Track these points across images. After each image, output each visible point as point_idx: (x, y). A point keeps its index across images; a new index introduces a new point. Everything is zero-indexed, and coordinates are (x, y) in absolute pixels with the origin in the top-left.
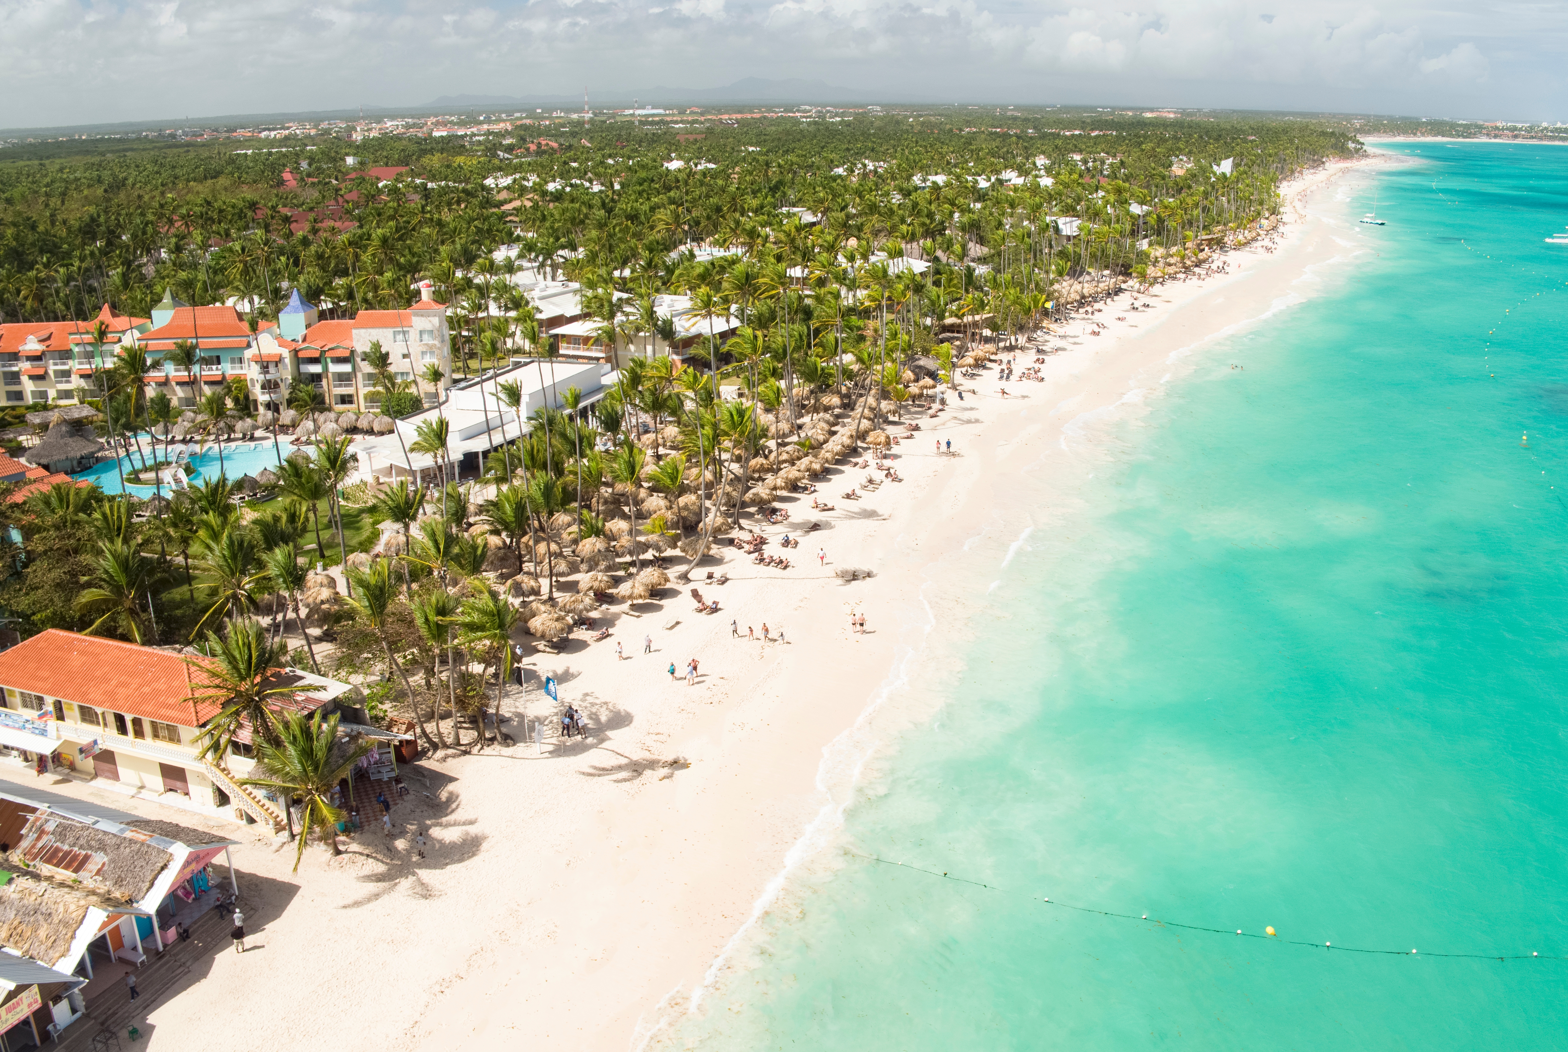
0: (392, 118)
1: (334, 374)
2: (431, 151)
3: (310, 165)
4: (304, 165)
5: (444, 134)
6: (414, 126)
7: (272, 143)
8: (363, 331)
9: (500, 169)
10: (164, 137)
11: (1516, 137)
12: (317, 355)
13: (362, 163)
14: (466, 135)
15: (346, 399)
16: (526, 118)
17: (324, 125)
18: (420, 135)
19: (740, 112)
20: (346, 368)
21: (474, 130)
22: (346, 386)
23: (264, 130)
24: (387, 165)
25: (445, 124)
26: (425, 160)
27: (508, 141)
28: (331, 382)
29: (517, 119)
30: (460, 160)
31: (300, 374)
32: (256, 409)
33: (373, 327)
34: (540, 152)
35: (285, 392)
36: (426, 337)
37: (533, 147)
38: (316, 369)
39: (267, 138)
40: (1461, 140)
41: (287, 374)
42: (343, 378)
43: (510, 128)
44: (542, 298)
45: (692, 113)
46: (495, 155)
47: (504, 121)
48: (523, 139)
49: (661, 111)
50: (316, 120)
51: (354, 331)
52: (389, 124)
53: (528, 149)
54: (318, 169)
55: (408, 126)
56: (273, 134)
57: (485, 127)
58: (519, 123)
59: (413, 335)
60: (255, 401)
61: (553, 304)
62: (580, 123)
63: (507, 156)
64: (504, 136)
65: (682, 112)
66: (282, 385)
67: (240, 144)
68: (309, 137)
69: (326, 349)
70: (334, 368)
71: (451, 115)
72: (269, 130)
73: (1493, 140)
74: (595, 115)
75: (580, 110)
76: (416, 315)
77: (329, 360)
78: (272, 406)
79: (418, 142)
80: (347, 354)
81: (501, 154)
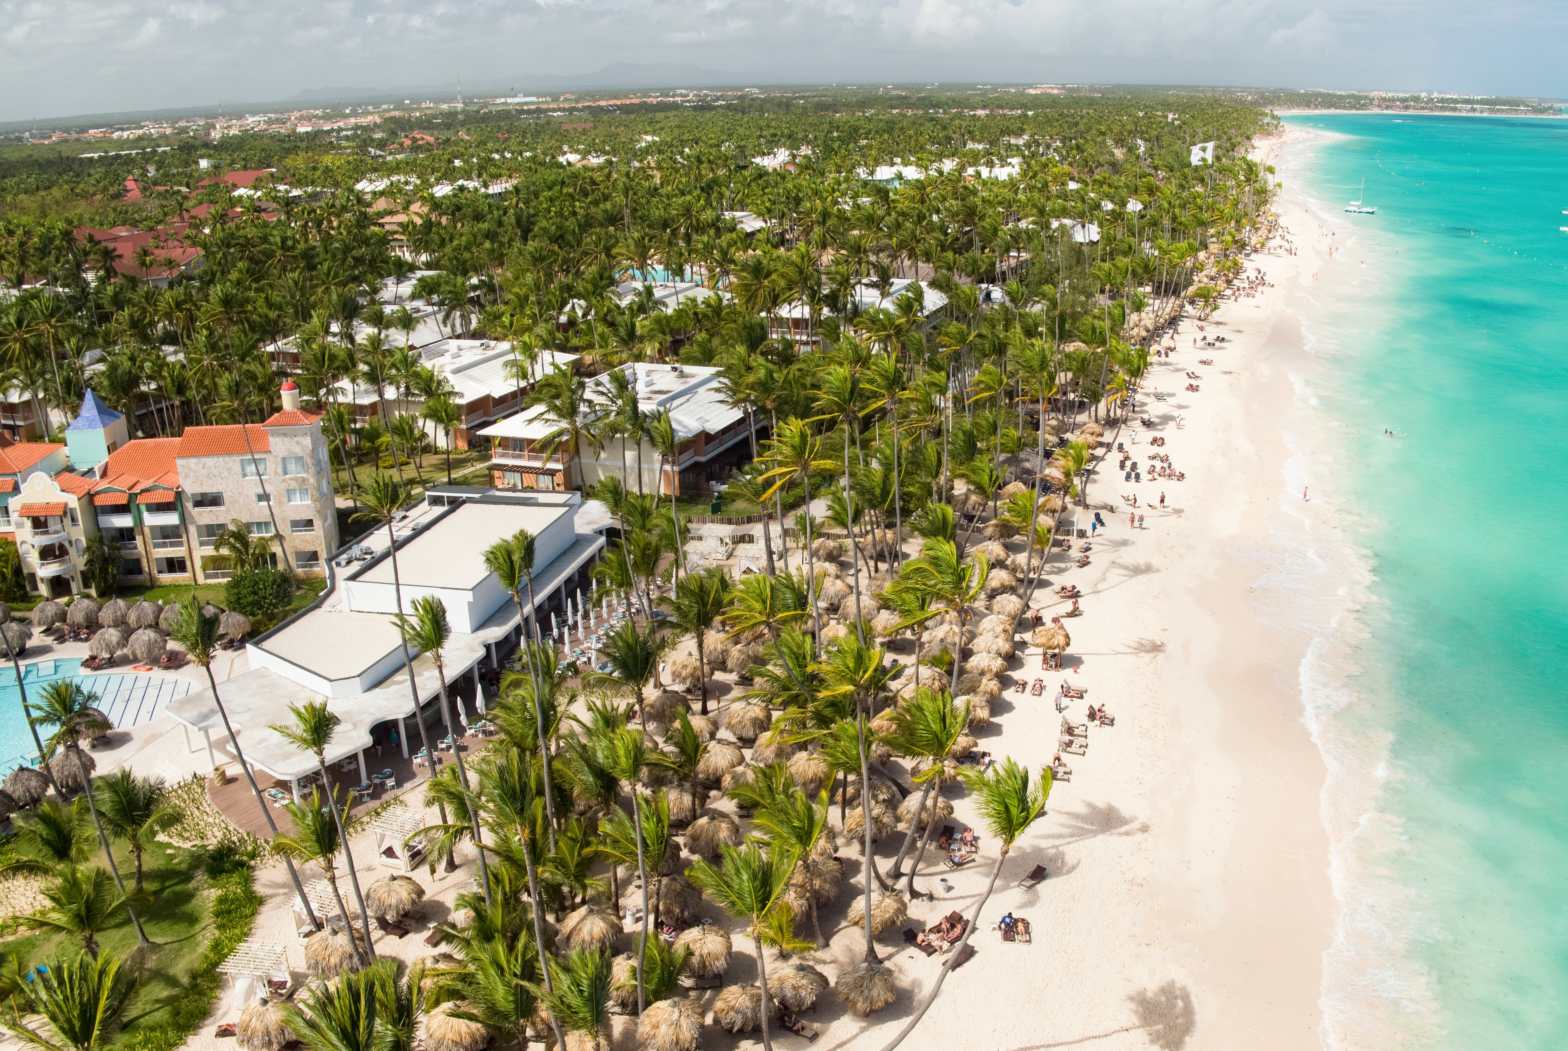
0: (254, 113)
1: (152, 528)
2: (295, 149)
3: (157, 170)
4: (152, 171)
5: (309, 129)
6: (278, 121)
7: (122, 144)
8: (192, 461)
9: (375, 170)
10: (10, 140)
11: (1407, 108)
12: (124, 501)
13: (216, 167)
14: (333, 130)
15: (175, 565)
16: (395, 109)
17: (183, 124)
18: (283, 131)
19: (615, 98)
20: (171, 519)
21: (341, 124)
22: (172, 545)
23: (118, 130)
24: (245, 168)
25: (309, 118)
26: (289, 162)
27: (378, 136)
28: (149, 540)
29: (385, 111)
30: (327, 160)
31: (99, 529)
32: (36, 588)
33: (209, 454)
34: (416, 148)
35: (78, 561)
36: (292, 467)
37: (407, 142)
38: (124, 521)
39: (120, 139)
40: (1354, 112)
41: (79, 534)
42: (168, 534)
43: (378, 121)
44: (456, 372)
45: (566, 100)
46: (366, 153)
47: (371, 113)
48: (394, 133)
49: (534, 99)
50: (172, 118)
51: (180, 462)
52: (251, 120)
53: (401, 145)
54: (166, 175)
55: (270, 122)
56: (125, 134)
57: (353, 120)
58: (387, 115)
59: (271, 465)
60: (33, 576)
61: (473, 379)
62: (452, 114)
63: (378, 152)
64: (373, 130)
65: (556, 99)
66: (72, 551)
67: (90, 146)
68: (164, 136)
69: (137, 490)
70: (151, 520)
71: (316, 109)
72: (123, 130)
73: (1386, 112)
74: (466, 105)
75: (451, 99)
76: (277, 434)
77: (143, 508)
78: (59, 585)
79: (281, 139)
80: (170, 498)
81: (372, 150)
